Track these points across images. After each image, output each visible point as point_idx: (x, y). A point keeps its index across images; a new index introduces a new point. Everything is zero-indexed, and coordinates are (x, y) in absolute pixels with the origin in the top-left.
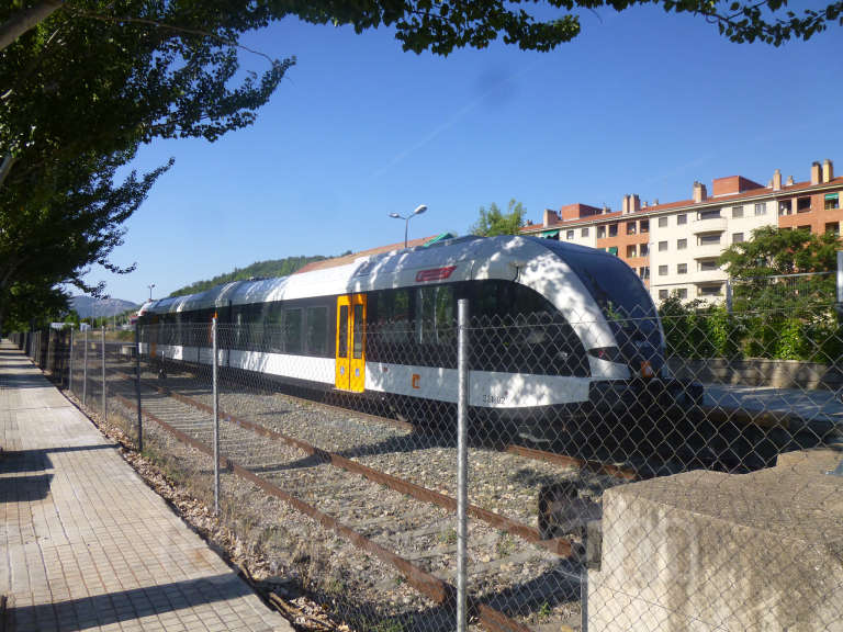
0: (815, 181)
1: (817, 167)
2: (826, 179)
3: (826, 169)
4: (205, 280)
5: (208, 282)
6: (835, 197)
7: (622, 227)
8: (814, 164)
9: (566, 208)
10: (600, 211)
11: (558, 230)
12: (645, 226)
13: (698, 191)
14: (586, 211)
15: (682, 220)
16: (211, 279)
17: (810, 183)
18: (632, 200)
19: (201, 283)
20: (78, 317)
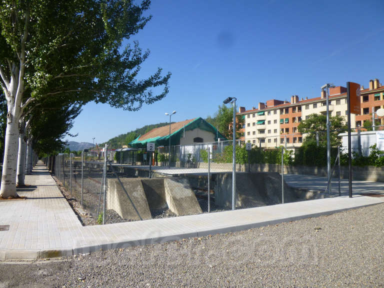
0: (371, 88)
1: (371, 82)
2: (375, 87)
3: (375, 83)
4: (124, 134)
5: (125, 135)
6: (379, 95)
7: (290, 110)
8: (371, 81)
9: (268, 101)
10: (283, 102)
11: (264, 111)
12: (300, 109)
13: (322, 93)
14: (277, 103)
15: (315, 106)
16: (126, 133)
17: (368, 89)
18: (295, 98)
19: (122, 135)
20: (69, 151)
